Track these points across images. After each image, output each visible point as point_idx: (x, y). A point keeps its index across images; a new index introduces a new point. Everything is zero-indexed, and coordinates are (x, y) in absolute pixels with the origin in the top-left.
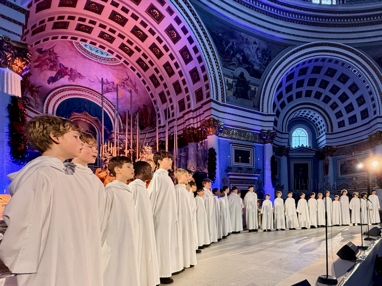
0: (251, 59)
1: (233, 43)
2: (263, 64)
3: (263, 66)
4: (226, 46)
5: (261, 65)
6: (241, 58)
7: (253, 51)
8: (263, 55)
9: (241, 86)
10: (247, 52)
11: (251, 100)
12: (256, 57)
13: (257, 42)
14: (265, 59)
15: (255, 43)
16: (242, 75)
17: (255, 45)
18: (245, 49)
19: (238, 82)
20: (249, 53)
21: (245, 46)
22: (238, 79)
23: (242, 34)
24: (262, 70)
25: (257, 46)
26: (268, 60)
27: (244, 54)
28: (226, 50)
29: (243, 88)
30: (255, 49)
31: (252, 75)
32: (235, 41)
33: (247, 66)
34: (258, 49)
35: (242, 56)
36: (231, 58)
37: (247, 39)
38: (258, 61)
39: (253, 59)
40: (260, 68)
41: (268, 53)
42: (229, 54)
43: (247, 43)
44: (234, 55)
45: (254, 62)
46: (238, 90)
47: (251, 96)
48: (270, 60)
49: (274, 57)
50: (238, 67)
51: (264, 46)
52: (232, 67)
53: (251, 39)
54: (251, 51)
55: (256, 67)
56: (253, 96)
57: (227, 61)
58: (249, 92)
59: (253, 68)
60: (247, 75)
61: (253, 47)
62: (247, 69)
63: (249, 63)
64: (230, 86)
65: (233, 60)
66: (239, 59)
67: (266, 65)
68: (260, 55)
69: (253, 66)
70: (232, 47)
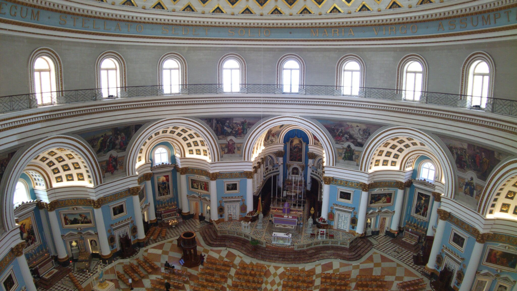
0: (355, 136)
1: (342, 129)
2: (365, 138)
3: (365, 139)
4: (337, 131)
5: (363, 139)
6: (348, 137)
7: (357, 131)
8: (364, 133)
9: (348, 153)
10: (352, 132)
11: (355, 161)
12: (359, 135)
13: (359, 126)
14: (366, 135)
15: (358, 126)
16: (349, 146)
17: (358, 128)
18: (351, 131)
19: (346, 151)
20: (353, 132)
21: (350, 129)
22: (346, 149)
23: (348, 123)
24: (363, 142)
25: (359, 128)
26: (368, 135)
27: (350, 134)
28: (337, 134)
29: (349, 154)
30: (358, 130)
31: (356, 146)
32: (343, 128)
33: (352, 140)
34: (360, 130)
35: (348, 135)
36: (341, 138)
37: (351, 125)
38: (360, 137)
39: (357, 136)
40: (363, 141)
41: (368, 131)
42: (339, 136)
43: (352, 127)
44: (343, 136)
45: (358, 138)
46: (346, 156)
47: (355, 159)
48: (369, 134)
49: (373, 133)
50: (346, 142)
51: (364, 127)
52: (341, 143)
53: (354, 125)
54: (355, 132)
55: (359, 141)
56: (357, 159)
57: (339, 140)
58: (354, 156)
59: (357, 142)
60: (353, 146)
61: (356, 129)
62: (353, 142)
63: (354, 139)
64: (340, 154)
65: (342, 138)
66: (346, 138)
67: (367, 138)
68: (361, 133)
69: (357, 140)
70: (341, 132)
